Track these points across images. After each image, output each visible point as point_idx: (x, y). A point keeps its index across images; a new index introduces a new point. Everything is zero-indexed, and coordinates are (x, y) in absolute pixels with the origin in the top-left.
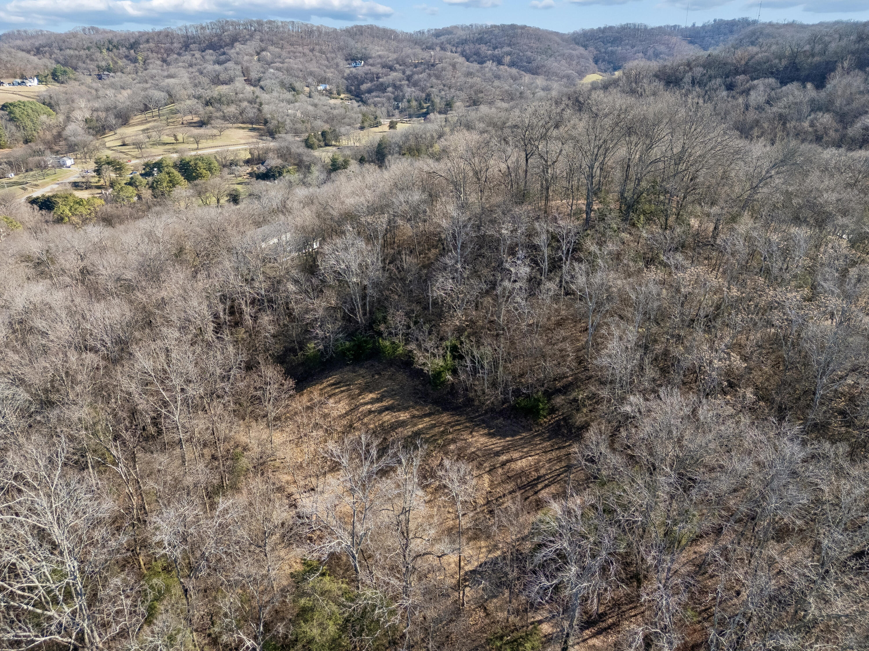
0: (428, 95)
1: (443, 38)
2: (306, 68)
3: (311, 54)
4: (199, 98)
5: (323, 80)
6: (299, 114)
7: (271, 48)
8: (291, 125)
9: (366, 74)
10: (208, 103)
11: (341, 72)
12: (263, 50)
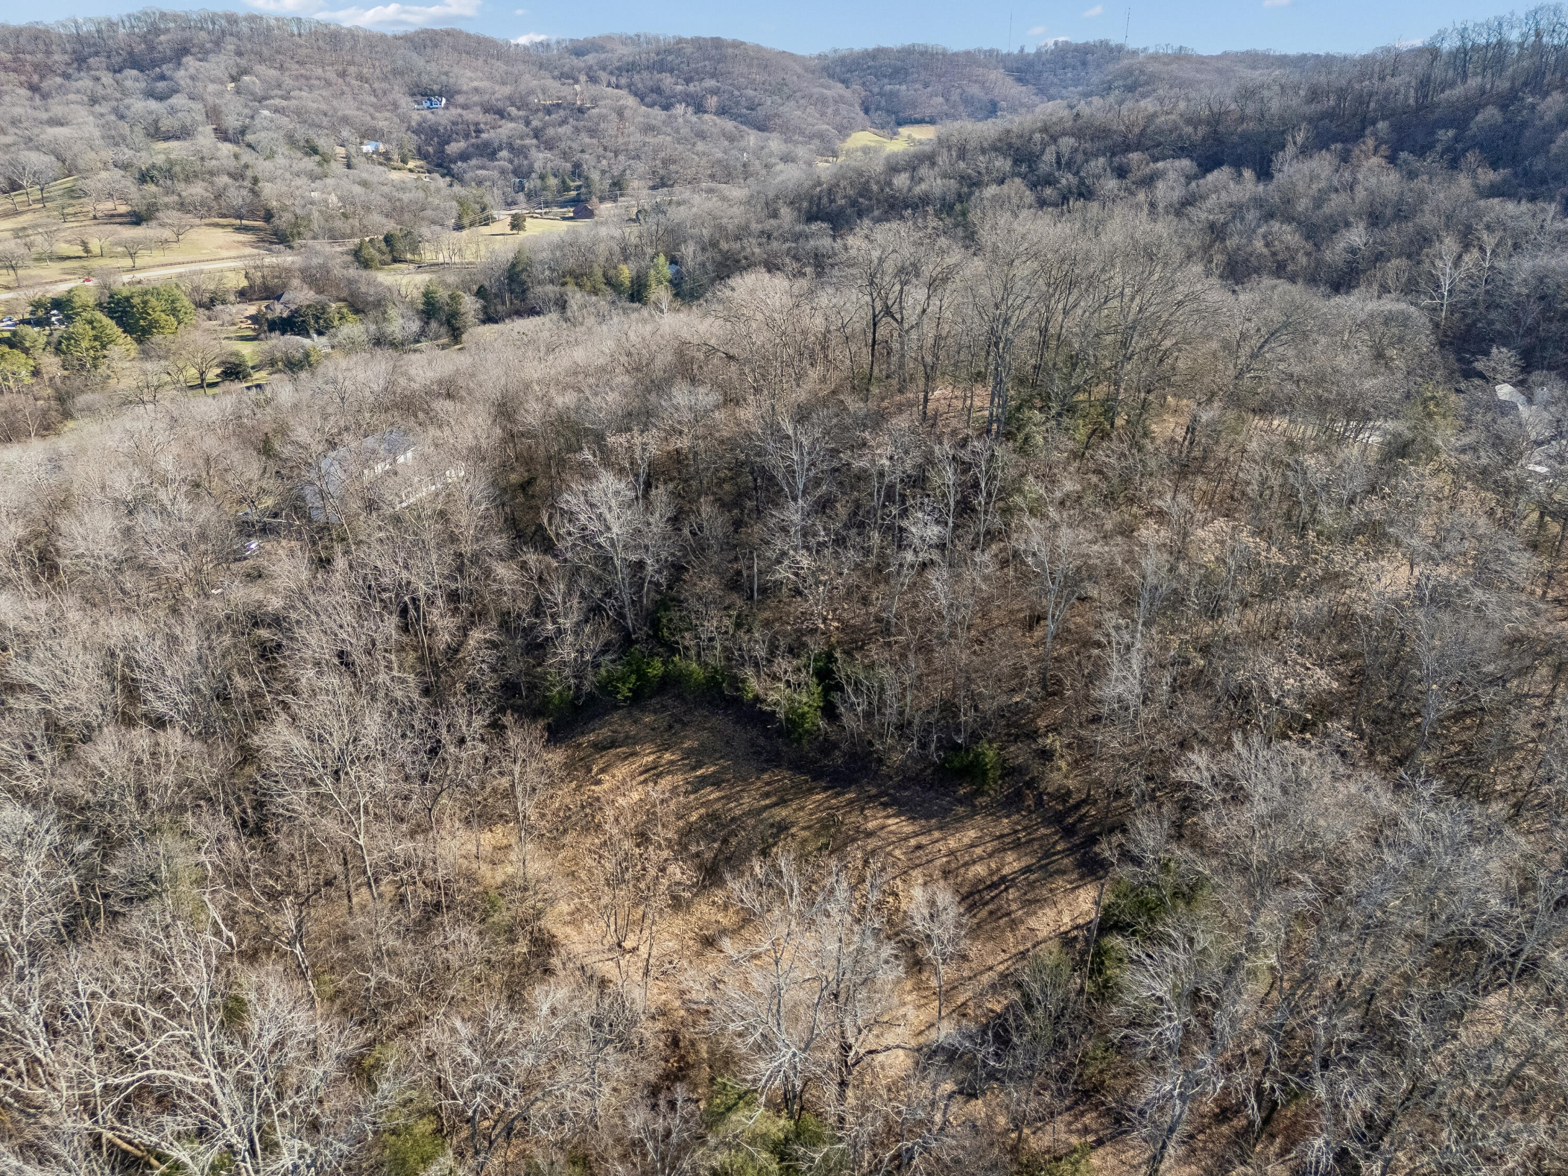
0: (577, 166)
1: (591, 59)
2: (335, 110)
3: (340, 81)
4: (125, 167)
5: (369, 134)
6: (333, 199)
7: (260, 69)
8: (322, 222)
9: (454, 123)
10: (144, 177)
11: (404, 119)
12: (245, 72)
